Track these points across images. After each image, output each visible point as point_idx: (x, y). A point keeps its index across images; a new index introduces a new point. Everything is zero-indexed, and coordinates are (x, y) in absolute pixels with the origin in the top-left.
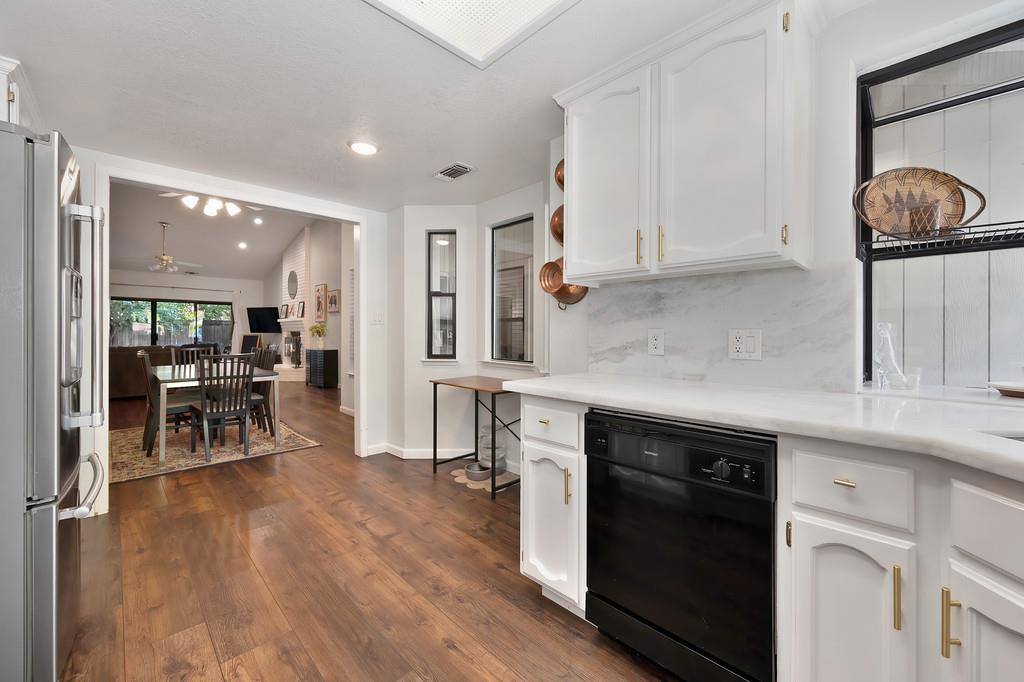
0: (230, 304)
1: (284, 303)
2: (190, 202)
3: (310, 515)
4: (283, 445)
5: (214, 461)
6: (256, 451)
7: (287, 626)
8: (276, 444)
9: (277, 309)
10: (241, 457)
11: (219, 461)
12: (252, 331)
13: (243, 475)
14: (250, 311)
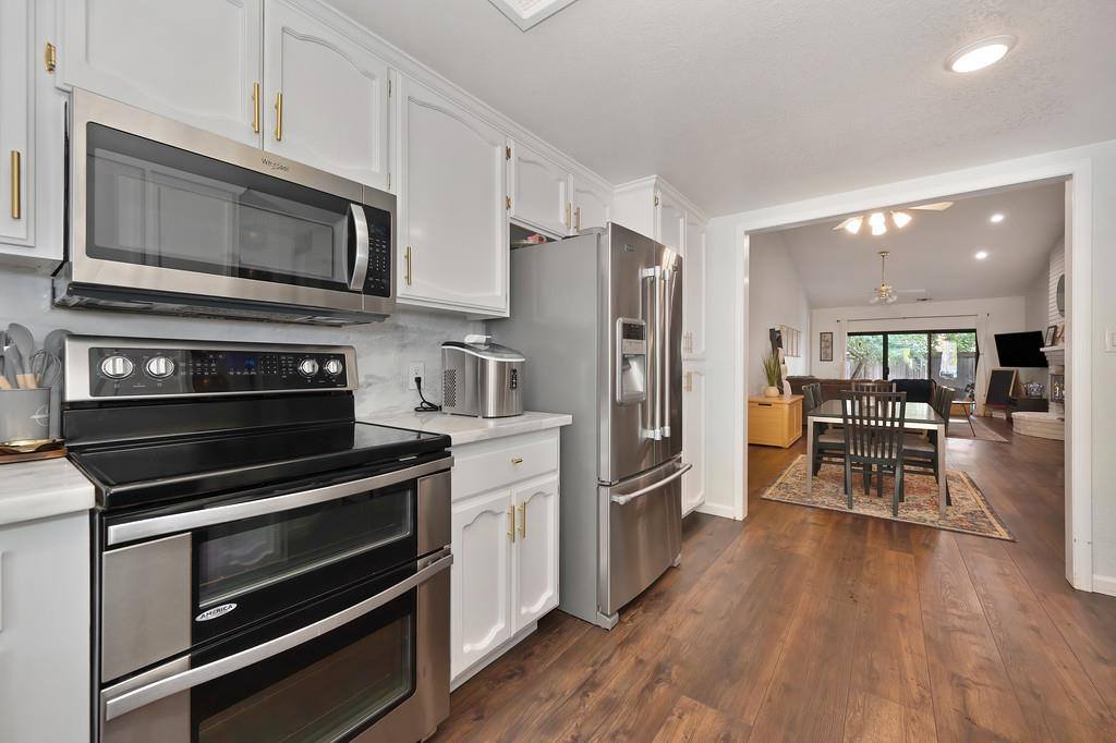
0: (974, 331)
1: (1052, 324)
2: (853, 226)
3: (897, 621)
4: (950, 521)
5: (857, 510)
6: (909, 515)
7: (753, 718)
8: (944, 516)
9: (1040, 333)
10: (887, 515)
11: (861, 512)
12: (1002, 365)
13: (869, 534)
14: (998, 338)
